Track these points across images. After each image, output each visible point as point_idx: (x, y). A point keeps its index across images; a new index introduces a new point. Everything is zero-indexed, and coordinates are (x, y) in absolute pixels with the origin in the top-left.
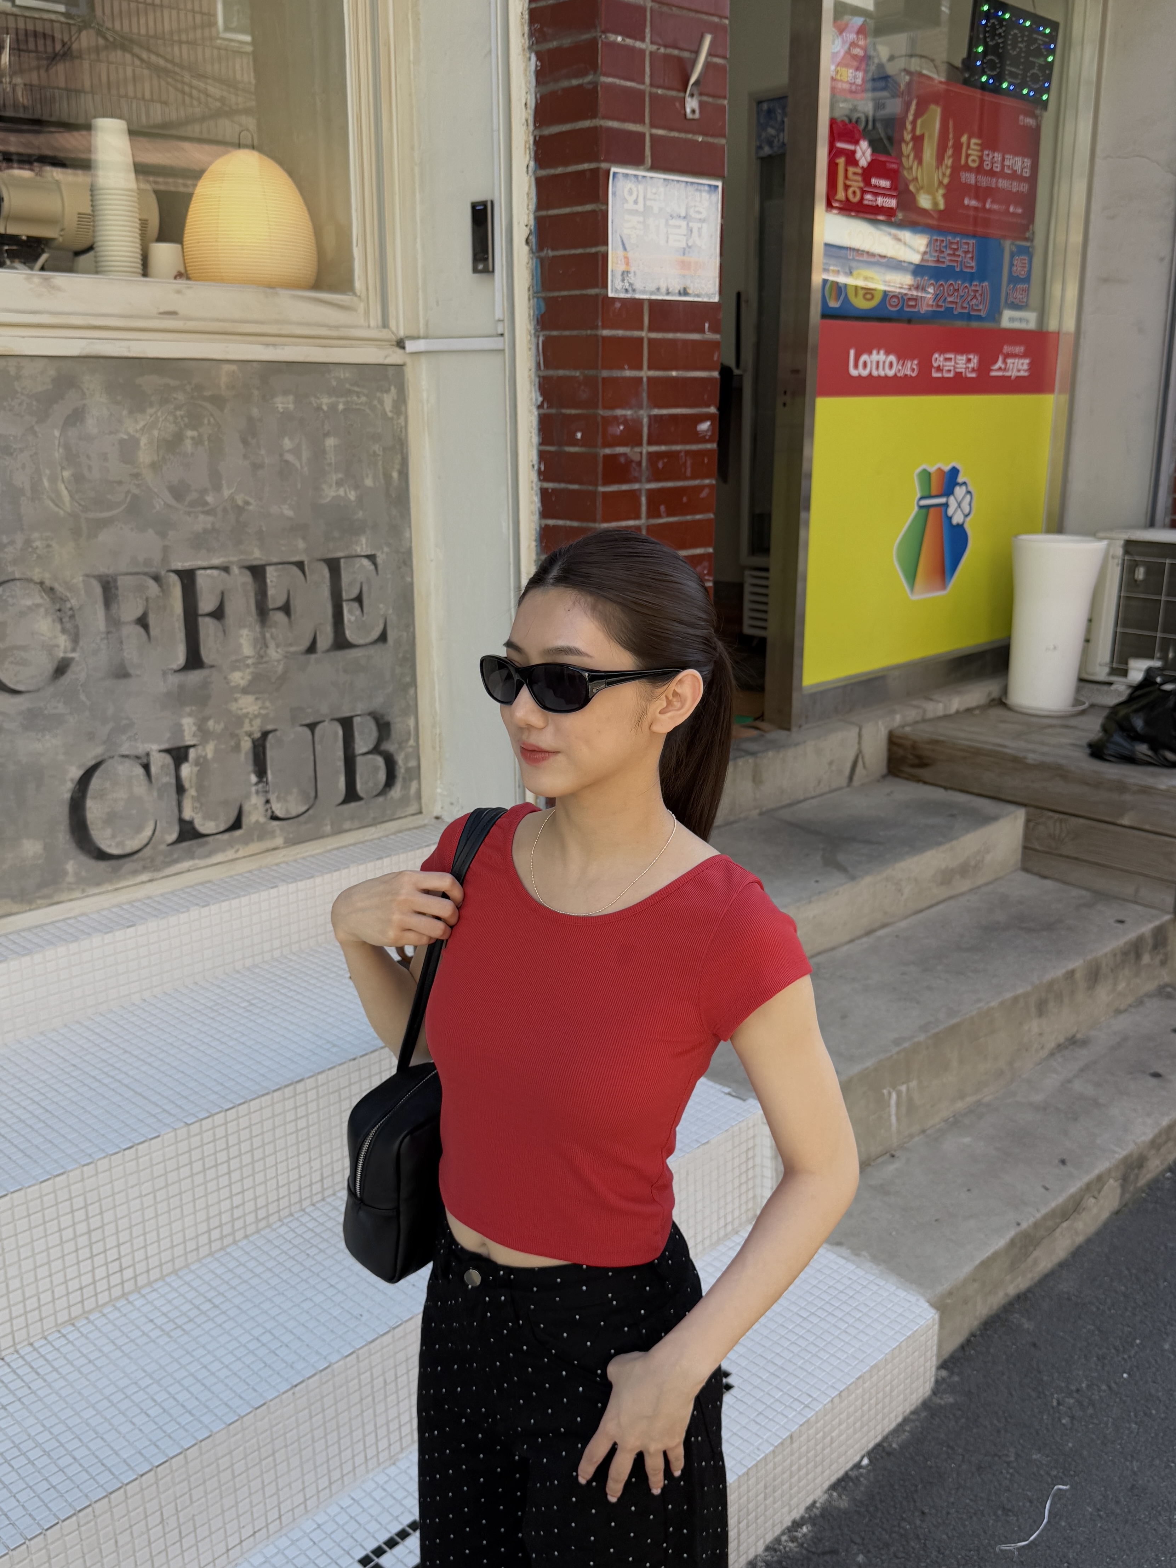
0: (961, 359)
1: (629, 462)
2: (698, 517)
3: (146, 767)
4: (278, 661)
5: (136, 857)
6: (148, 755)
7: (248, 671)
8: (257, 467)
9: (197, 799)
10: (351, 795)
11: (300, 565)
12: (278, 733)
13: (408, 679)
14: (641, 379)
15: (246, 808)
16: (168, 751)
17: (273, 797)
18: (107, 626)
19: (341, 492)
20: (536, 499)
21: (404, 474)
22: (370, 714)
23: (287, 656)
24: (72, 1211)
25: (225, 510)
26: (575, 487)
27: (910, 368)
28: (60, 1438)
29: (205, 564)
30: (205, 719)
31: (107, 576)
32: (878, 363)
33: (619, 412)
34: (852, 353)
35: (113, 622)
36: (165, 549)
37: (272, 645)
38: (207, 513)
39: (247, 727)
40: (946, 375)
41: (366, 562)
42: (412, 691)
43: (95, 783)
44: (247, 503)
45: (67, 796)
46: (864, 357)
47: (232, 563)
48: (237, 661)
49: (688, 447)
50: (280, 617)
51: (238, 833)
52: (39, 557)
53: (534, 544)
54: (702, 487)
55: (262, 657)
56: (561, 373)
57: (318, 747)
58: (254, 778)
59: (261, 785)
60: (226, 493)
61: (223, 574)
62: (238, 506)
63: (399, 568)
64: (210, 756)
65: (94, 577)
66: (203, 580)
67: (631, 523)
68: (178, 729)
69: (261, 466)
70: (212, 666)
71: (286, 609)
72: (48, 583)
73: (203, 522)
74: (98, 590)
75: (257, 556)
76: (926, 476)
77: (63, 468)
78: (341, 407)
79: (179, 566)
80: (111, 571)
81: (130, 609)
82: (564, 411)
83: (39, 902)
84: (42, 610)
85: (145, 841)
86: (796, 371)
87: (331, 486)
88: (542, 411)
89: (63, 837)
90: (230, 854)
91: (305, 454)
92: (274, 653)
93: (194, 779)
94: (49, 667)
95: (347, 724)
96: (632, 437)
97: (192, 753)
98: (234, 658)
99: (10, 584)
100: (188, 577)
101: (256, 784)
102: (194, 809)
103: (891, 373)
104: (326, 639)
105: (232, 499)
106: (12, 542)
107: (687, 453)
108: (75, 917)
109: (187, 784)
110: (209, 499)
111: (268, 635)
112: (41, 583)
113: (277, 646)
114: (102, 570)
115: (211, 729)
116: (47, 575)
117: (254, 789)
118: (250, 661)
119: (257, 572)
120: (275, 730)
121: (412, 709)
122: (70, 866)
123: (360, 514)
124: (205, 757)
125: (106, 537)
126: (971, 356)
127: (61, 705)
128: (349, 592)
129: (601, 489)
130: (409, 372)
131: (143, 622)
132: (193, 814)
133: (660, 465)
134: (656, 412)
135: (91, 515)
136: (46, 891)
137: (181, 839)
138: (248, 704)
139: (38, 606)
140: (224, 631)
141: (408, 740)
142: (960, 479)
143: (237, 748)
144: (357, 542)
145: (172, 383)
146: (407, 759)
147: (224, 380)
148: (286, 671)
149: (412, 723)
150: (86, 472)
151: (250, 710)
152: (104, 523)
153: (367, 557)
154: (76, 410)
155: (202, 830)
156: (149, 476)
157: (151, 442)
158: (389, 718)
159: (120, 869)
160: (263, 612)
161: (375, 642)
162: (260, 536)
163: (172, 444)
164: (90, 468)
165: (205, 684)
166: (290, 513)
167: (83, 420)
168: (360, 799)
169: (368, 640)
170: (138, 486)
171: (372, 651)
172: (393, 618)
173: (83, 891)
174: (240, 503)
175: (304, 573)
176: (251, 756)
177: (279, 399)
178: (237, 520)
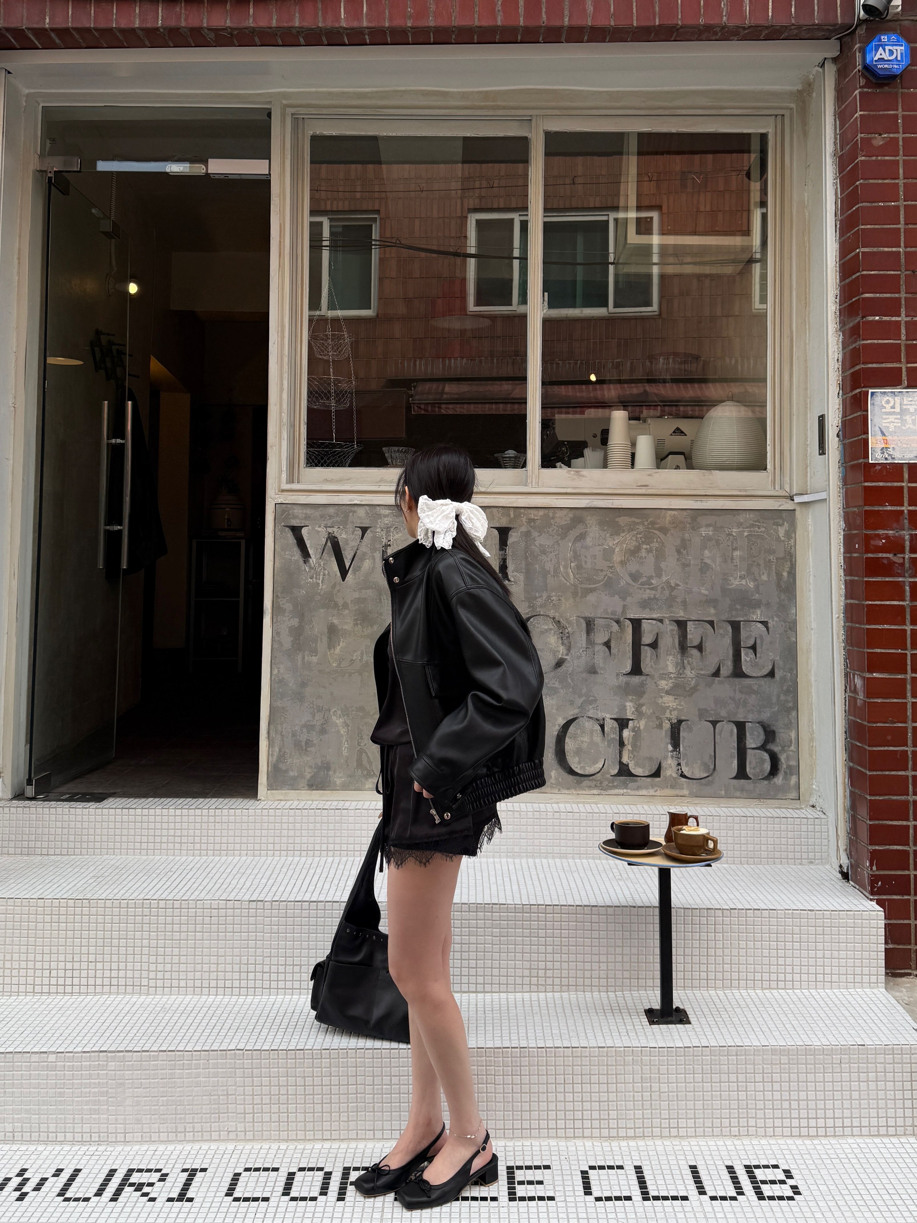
3: (602, 727)
4: (692, 678)
5: (590, 778)
6: (604, 719)
7: (671, 681)
8: (685, 565)
9: (632, 752)
10: (742, 774)
11: (711, 623)
12: (689, 723)
13: (791, 705)
15: (664, 765)
16: (616, 720)
17: (683, 763)
18: (587, 644)
19: (744, 582)
21: (792, 574)
22: (758, 723)
23: (698, 676)
25: (663, 588)
29: (647, 617)
30: (641, 705)
31: (590, 618)
35: (590, 643)
36: (624, 606)
37: (688, 668)
38: (652, 589)
39: (668, 715)
41: (760, 625)
42: (794, 713)
43: (572, 729)
44: (678, 585)
45: (555, 733)
47: (665, 617)
48: (663, 674)
50: (695, 652)
51: (657, 779)
52: (554, 605)
55: (681, 674)
57: (717, 737)
58: (670, 748)
59: (675, 753)
60: (664, 579)
61: (659, 623)
62: (671, 586)
63: (786, 631)
64: (642, 728)
65: (582, 617)
66: (645, 625)
68: (623, 708)
69: (689, 565)
70: (648, 675)
71: (700, 648)
72: (557, 619)
73: (648, 594)
74: (584, 625)
75: (681, 615)
77: (571, 562)
78: (746, 534)
79: (632, 616)
80: (592, 616)
81: (601, 637)
84: (554, 632)
85: (598, 770)
87: (736, 579)
89: (551, 755)
90: (652, 792)
91: (718, 560)
92: (689, 673)
93: (631, 740)
94: (553, 663)
97: (631, 724)
98: (662, 672)
99: (538, 617)
100: (636, 624)
101: (672, 751)
102: (629, 757)
104: (727, 670)
105: (668, 582)
106: (541, 597)
108: (553, 803)
109: (626, 742)
110: (653, 581)
111: (686, 662)
112: (554, 618)
113: (692, 669)
114: (587, 614)
115: (644, 711)
116: (557, 614)
117: (670, 754)
118: (672, 676)
119: (681, 625)
120: (687, 720)
121: (794, 725)
122: (554, 773)
123: (757, 596)
124: (639, 728)
125: (591, 598)
127: (557, 683)
128: (746, 642)
130: (798, 514)
131: (607, 644)
132: (629, 761)
135: (584, 586)
137: (620, 773)
138: (669, 701)
139: (551, 629)
140: (657, 656)
141: (789, 746)
143: (660, 726)
144: (753, 613)
145: (637, 520)
146: (788, 758)
147: (668, 519)
148: (697, 685)
149: (793, 735)
150: (583, 564)
151: (671, 704)
152: (592, 590)
153: (761, 622)
154: (581, 534)
155: (633, 771)
156: (618, 568)
157: (621, 550)
158: (774, 728)
159: (581, 782)
160: (683, 647)
161: (765, 676)
162: (684, 603)
163: (634, 552)
164: (586, 562)
165: (642, 685)
166: (706, 592)
167: (584, 539)
168: (750, 778)
169: (759, 675)
170: (612, 573)
171: (762, 682)
172: (780, 663)
173: (559, 790)
174: (673, 585)
175: (713, 628)
176: (669, 733)
177: (702, 529)
178: (670, 595)
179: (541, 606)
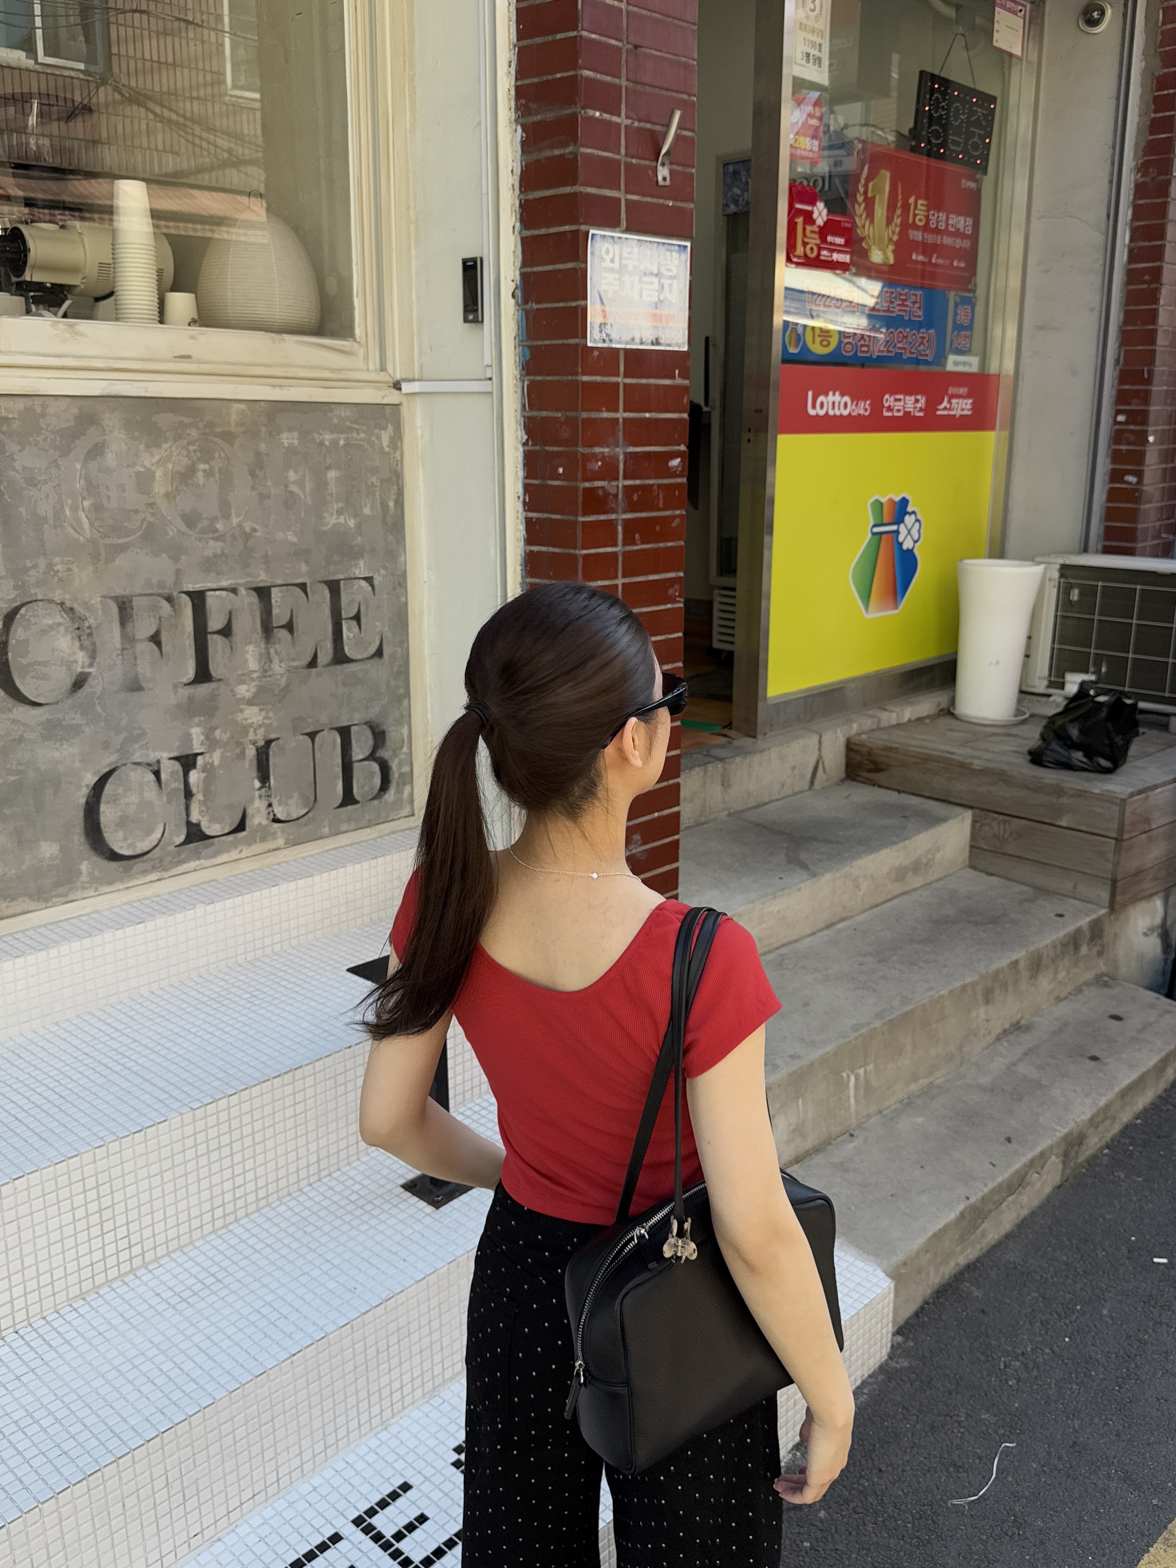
0: (910, 400)
1: (607, 494)
2: (670, 544)
3: (157, 774)
4: (281, 675)
5: (146, 857)
6: (158, 762)
7: (253, 684)
8: (263, 497)
9: (204, 803)
10: (349, 799)
11: (303, 587)
12: (280, 741)
13: (402, 691)
14: (617, 419)
15: (250, 811)
16: (176, 759)
17: (275, 802)
18: (122, 644)
19: (342, 520)
20: (522, 528)
21: (400, 503)
22: (366, 724)
23: (290, 670)
24: (85, 1191)
25: (234, 537)
26: (558, 517)
27: (863, 408)
28: (71, 1406)
29: (214, 586)
30: (213, 729)
31: (123, 597)
32: (834, 403)
33: (597, 450)
34: (810, 394)
35: (128, 640)
36: (178, 572)
37: (276, 660)
38: (217, 539)
39: (251, 736)
40: (896, 414)
41: (364, 584)
42: (405, 702)
43: (109, 788)
44: (254, 530)
45: (83, 801)
46: (821, 398)
47: (240, 585)
48: (242, 675)
49: (660, 481)
50: (283, 634)
51: (242, 834)
52: (60, 580)
53: (519, 568)
54: (675, 517)
55: (266, 671)
56: (544, 414)
57: (318, 755)
58: (257, 784)
59: (263, 790)
60: (235, 521)
61: (231, 595)
62: (245, 533)
63: (395, 589)
64: (216, 763)
65: (111, 598)
66: (212, 601)
67: (609, 549)
68: (188, 737)
69: (268, 496)
70: (220, 680)
71: (289, 627)
72: (68, 604)
73: (213, 547)
74: (115, 610)
75: (262, 578)
76: (878, 506)
77: (83, 498)
78: (342, 443)
79: (190, 587)
80: (127, 593)
81: (144, 628)
82: (547, 448)
83: (55, 900)
84: (62, 629)
85: (155, 844)
86: (761, 411)
87: (332, 515)
88: (527, 448)
89: (78, 839)
90: (234, 854)
91: (308, 486)
92: (278, 668)
93: (201, 785)
94: (69, 682)
95: (345, 732)
96: (609, 471)
97: (200, 760)
98: (240, 672)
99: (33, 604)
100: (198, 599)
101: (260, 789)
102: (201, 812)
103: (845, 413)
104: (326, 655)
105: (240, 526)
106: (35, 566)
107: (660, 486)
108: (88, 915)
109: (194, 790)
110: (219, 526)
111: (272, 651)
112: (62, 604)
113: (281, 661)
114: (119, 591)
115: (218, 738)
116: (67, 596)
117: (257, 793)
118: (255, 675)
119: (263, 593)
120: (278, 739)
121: (406, 719)
122: (84, 867)
123: (359, 540)
124: (212, 764)
125: (122, 561)
126: (919, 397)
127: (78, 716)
128: (348, 611)
129: (581, 519)
130: (404, 410)
131: (156, 639)
132: (200, 818)
133: (635, 497)
134: (631, 449)
135: (109, 541)
136: (61, 890)
137: (188, 840)
138: (252, 715)
139: (59, 624)
140: (231, 647)
141: (401, 748)
142: (910, 509)
143: (242, 756)
144: (356, 566)
145: (186, 420)
146: (400, 765)
147: (233, 417)
148: (288, 685)
149: (405, 731)
150: (105, 501)
151: (255, 720)
152: (121, 549)
153: (365, 579)
154: (96, 445)
155: (208, 832)
156: (163, 505)
157: (165, 475)
158: (384, 727)
159: (131, 869)
160: (267, 629)
161: (372, 657)
162: (266, 560)
163: (185, 476)
164: (109, 497)
165: (213, 697)
166: (294, 539)
167: (102, 454)
168: (357, 802)
169: (365, 655)
170: (153, 514)
171: (369, 665)
172: (388, 635)
173: (96, 890)
174: (248, 530)
175: (306, 593)
176: (255, 763)
177: (284, 436)
178: (245, 546)
179: (38, 584)
